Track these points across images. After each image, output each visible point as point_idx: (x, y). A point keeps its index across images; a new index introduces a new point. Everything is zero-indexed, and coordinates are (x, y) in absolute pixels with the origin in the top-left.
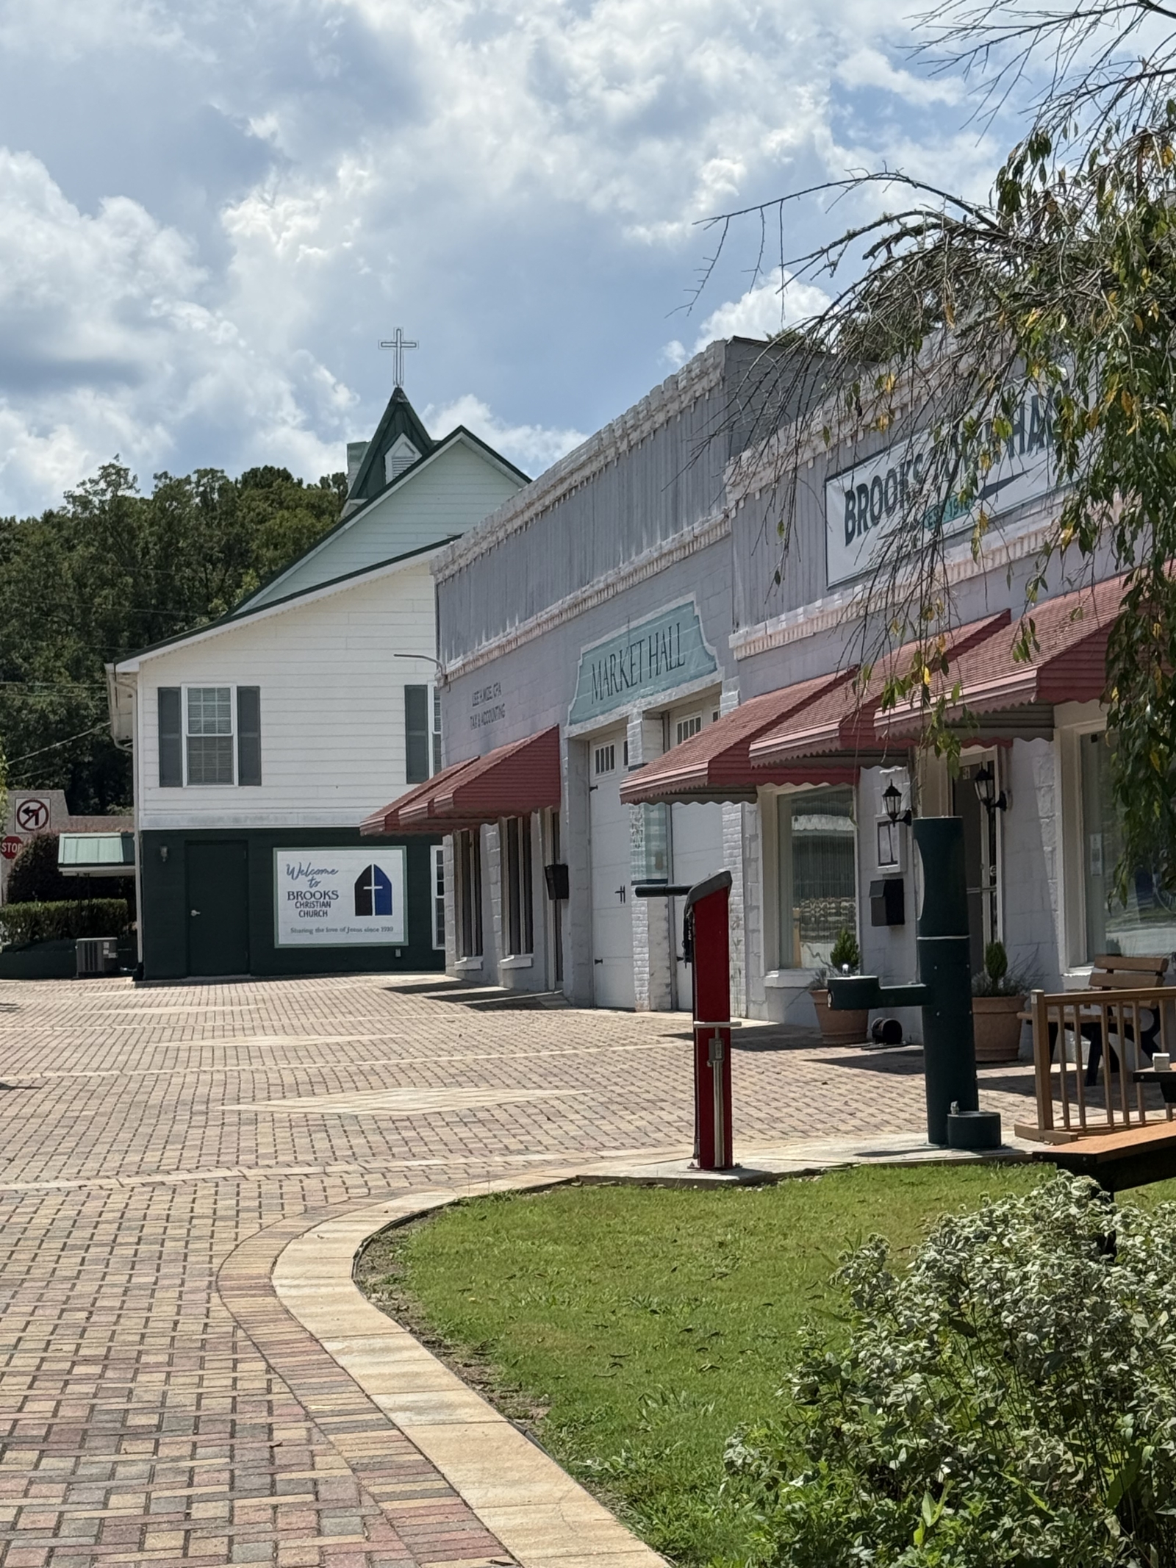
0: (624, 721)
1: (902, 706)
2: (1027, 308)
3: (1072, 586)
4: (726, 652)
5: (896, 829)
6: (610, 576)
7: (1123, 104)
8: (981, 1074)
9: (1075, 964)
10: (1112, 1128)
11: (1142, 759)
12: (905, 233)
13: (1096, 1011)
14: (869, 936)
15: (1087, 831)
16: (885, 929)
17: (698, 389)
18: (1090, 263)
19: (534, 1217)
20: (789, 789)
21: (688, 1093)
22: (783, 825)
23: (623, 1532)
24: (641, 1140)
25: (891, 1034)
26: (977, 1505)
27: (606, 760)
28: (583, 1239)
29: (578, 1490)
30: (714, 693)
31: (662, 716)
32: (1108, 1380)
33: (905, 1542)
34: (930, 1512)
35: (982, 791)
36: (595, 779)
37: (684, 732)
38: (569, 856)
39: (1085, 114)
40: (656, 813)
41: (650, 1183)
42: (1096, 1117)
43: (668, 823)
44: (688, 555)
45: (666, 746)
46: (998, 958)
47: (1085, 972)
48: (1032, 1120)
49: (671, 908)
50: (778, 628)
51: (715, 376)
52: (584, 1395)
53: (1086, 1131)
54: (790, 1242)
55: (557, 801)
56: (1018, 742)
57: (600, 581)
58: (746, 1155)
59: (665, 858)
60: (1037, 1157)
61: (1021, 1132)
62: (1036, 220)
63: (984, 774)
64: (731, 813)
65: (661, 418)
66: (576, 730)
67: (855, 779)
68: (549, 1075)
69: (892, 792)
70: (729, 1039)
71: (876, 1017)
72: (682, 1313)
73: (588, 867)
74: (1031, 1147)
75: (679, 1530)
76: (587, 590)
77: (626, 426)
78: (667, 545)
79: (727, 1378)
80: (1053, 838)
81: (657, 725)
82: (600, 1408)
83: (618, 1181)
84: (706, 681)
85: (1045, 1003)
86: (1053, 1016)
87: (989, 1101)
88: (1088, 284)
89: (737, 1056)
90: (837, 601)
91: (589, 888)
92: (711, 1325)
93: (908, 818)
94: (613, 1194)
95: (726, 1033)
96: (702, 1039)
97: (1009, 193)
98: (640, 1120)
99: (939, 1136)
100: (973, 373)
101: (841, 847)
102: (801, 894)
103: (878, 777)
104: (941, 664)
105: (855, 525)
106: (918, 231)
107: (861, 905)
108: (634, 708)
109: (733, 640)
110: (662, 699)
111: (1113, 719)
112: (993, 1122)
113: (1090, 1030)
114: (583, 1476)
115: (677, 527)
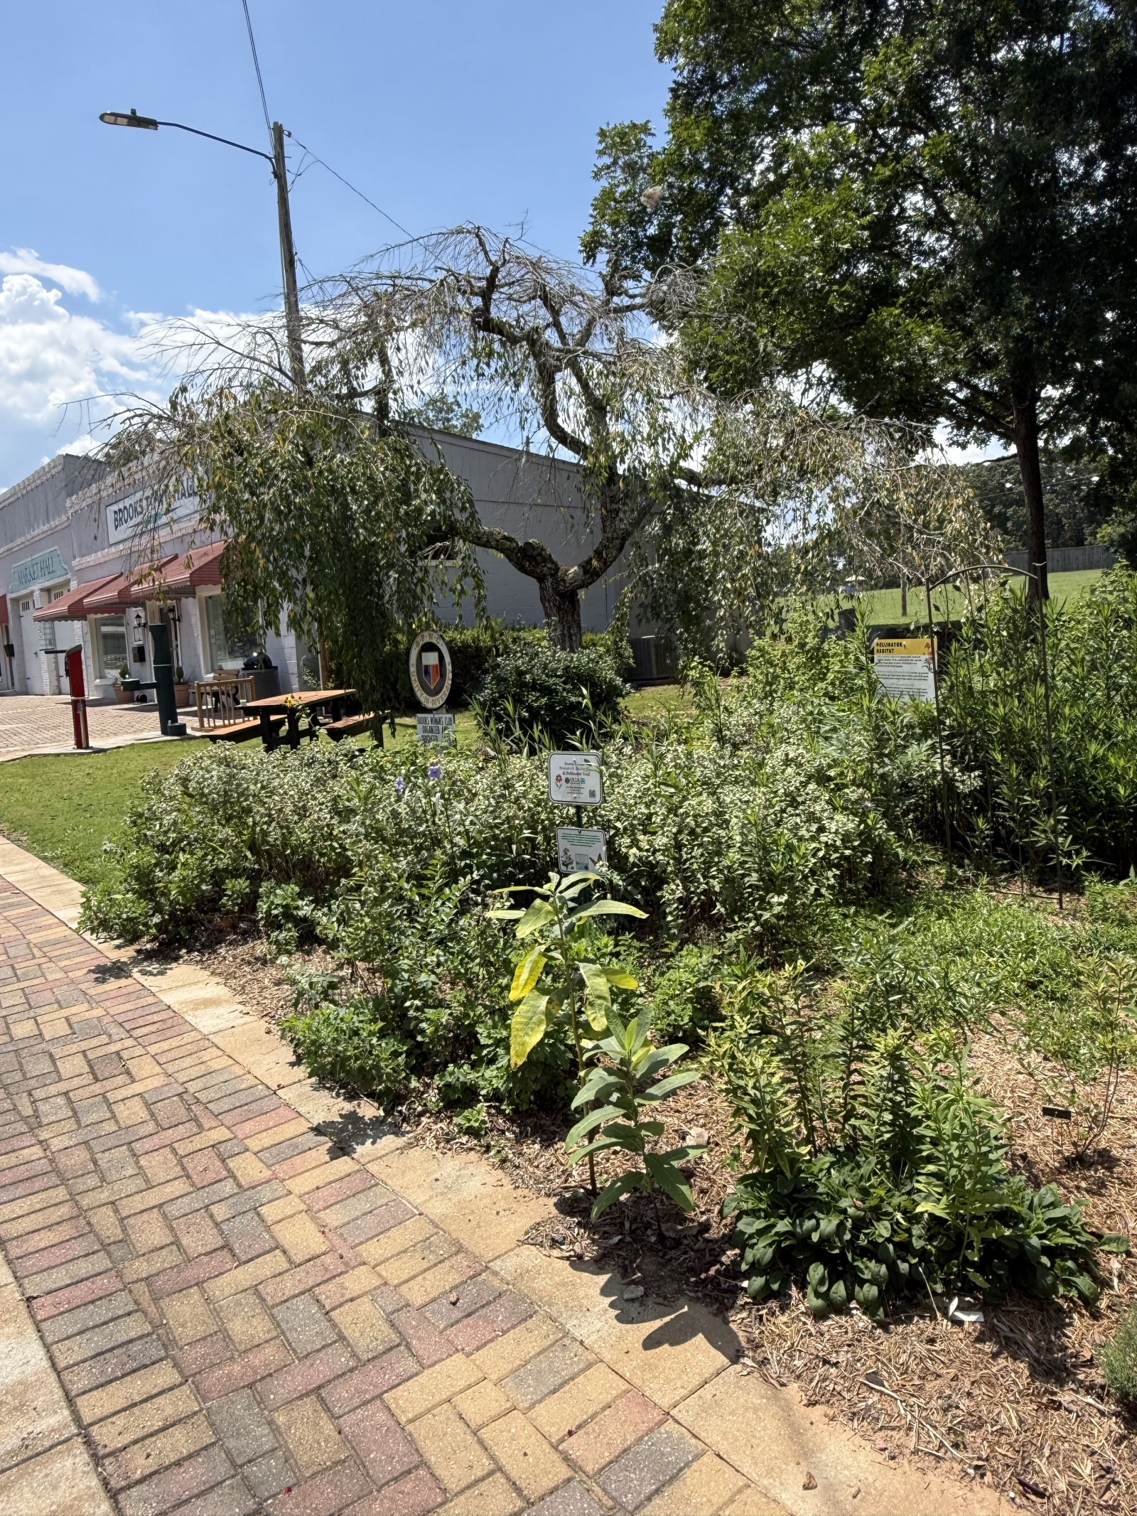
0: (32, 593)
1: (145, 585)
2: (184, 445)
3: (204, 544)
4: (71, 568)
5: (140, 629)
6: (23, 539)
7: (212, 378)
8: (179, 711)
9: (207, 673)
10: (225, 726)
11: (234, 602)
12: (136, 415)
13: (215, 688)
14: (134, 666)
15: (209, 628)
16: (138, 664)
17: (53, 472)
18: (206, 432)
19: (13, 770)
20: (99, 616)
21: (71, 723)
22: (98, 630)
23: (63, 876)
24: (53, 740)
25: (143, 699)
26: (200, 853)
27: (26, 607)
28: (34, 776)
29: (44, 864)
30: (67, 582)
31: (48, 590)
32: (243, 808)
33: (174, 868)
34: (182, 857)
35: (171, 616)
36: (22, 613)
37: (57, 596)
38: (13, 641)
39: (199, 380)
40: (48, 625)
41: (58, 755)
42: (219, 722)
43: (53, 628)
44: (53, 532)
45: (50, 601)
46: (180, 672)
47: (212, 675)
48: (197, 725)
49: (56, 658)
50: (91, 559)
51: (59, 468)
52: (42, 831)
53: (216, 727)
54: (115, 771)
55: (7, 621)
56: (184, 600)
57: (19, 541)
58: (93, 743)
59: (52, 641)
60: (203, 737)
61: (193, 729)
62: (184, 415)
63: (172, 610)
64: (77, 625)
65: (39, 482)
66: (13, 595)
67: (124, 612)
68: (13, 719)
69: (138, 616)
70: (85, 703)
71: (137, 694)
72: (76, 800)
73: (22, 645)
74: (198, 734)
75: (84, 874)
76: (13, 544)
77: (25, 485)
78: (46, 528)
79: (96, 820)
80: (198, 632)
81: (45, 594)
82: (48, 835)
83: (45, 755)
84: (64, 578)
85: (199, 686)
86: (202, 689)
87: (181, 720)
88: (206, 438)
89: (88, 709)
90: (113, 549)
91: (22, 652)
92: (88, 802)
93: (145, 625)
94: (45, 760)
95: (84, 701)
96: (75, 704)
97: (174, 405)
98: (50, 734)
99: (165, 732)
100: (165, 468)
101: (120, 637)
102: (106, 653)
103: (133, 612)
104: (159, 569)
105: (118, 523)
106: (141, 415)
107: (130, 656)
108: (36, 587)
109: (74, 563)
110: (47, 584)
111: (223, 589)
112: (184, 726)
113: (215, 695)
114: (45, 859)
115: (48, 522)
